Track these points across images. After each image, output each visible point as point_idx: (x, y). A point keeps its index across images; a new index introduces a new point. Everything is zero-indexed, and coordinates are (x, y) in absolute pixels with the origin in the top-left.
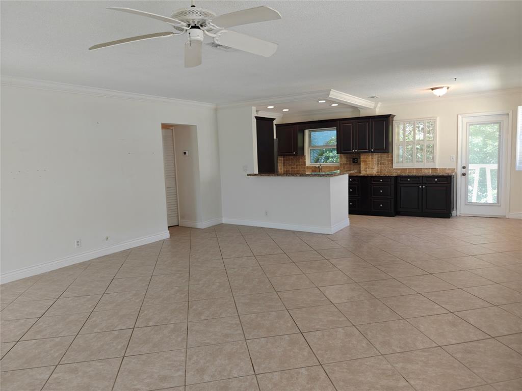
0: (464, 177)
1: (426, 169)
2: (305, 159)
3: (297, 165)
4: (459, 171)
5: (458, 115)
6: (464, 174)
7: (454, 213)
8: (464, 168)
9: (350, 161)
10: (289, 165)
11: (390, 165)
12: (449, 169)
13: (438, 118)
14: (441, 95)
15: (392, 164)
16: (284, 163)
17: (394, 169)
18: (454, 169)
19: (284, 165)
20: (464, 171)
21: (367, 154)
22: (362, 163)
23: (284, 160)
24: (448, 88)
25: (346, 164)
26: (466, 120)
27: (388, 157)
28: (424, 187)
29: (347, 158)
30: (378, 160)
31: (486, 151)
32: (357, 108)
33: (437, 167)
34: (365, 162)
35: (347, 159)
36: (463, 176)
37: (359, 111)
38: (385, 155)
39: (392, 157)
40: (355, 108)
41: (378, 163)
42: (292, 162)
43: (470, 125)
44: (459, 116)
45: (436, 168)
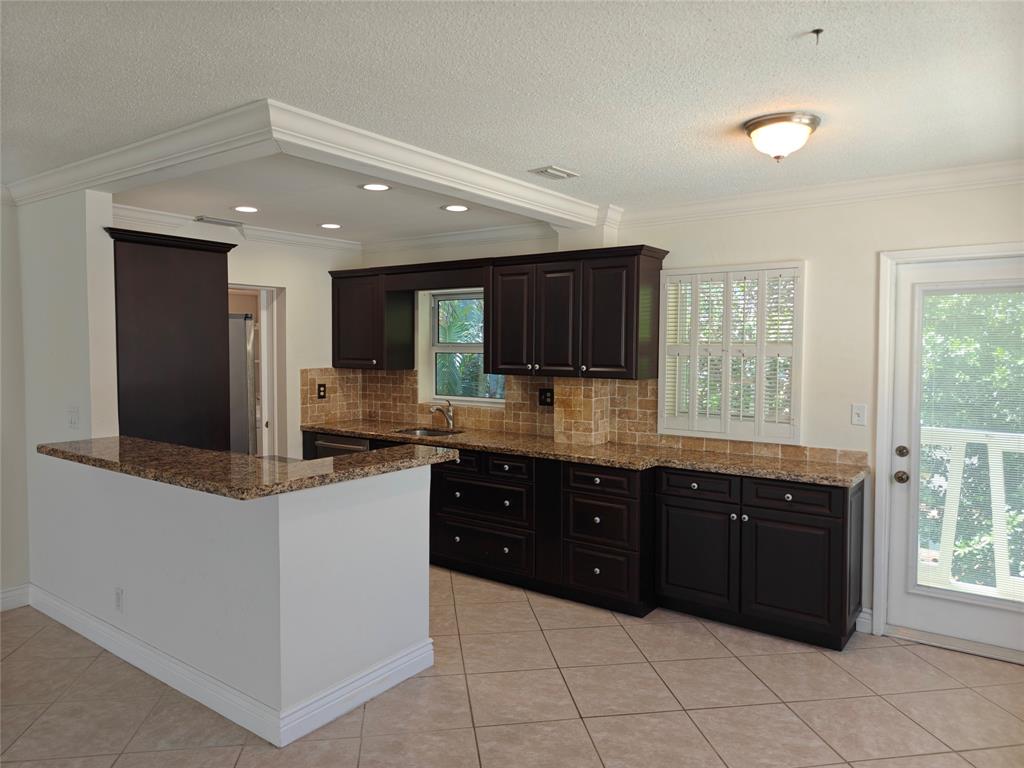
0: (904, 485)
1: (766, 445)
2: (416, 382)
3: (395, 399)
4: (884, 464)
5: (878, 255)
6: (902, 478)
7: (863, 622)
8: (902, 451)
9: (532, 398)
10: (377, 397)
11: (650, 421)
12: (845, 454)
13: (807, 263)
14: (785, 153)
15: (655, 415)
16: (364, 389)
17: (662, 436)
18: (864, 456)
19: (364, 396)
20: (901, 464)
21: (572, 380)
22: (556, 409)
23: (364, 380)
24: (814, 122)
25: (521, 407)
26: (910, 275)
27: (643, 392)
28: (746, 517)
29: (524, 388)
30: (613, 400)
31: (990, 383)
32: (547, 224)
33: (802, 444)
34: (566, 404)
35: (525, 390)
36: (897, 485)
37: (556, 234)
38: (633, 387)
39: (656, 393)
40: (543, 224)
41: (613, 412)
42: (383, 390)
43: (927, 293)
44: (883, 258)
45: (797, 447)
